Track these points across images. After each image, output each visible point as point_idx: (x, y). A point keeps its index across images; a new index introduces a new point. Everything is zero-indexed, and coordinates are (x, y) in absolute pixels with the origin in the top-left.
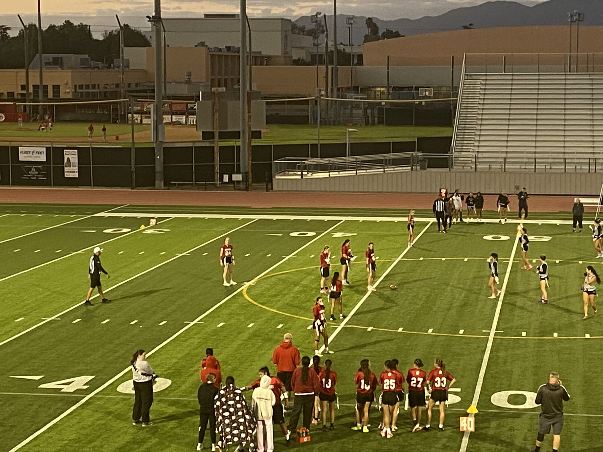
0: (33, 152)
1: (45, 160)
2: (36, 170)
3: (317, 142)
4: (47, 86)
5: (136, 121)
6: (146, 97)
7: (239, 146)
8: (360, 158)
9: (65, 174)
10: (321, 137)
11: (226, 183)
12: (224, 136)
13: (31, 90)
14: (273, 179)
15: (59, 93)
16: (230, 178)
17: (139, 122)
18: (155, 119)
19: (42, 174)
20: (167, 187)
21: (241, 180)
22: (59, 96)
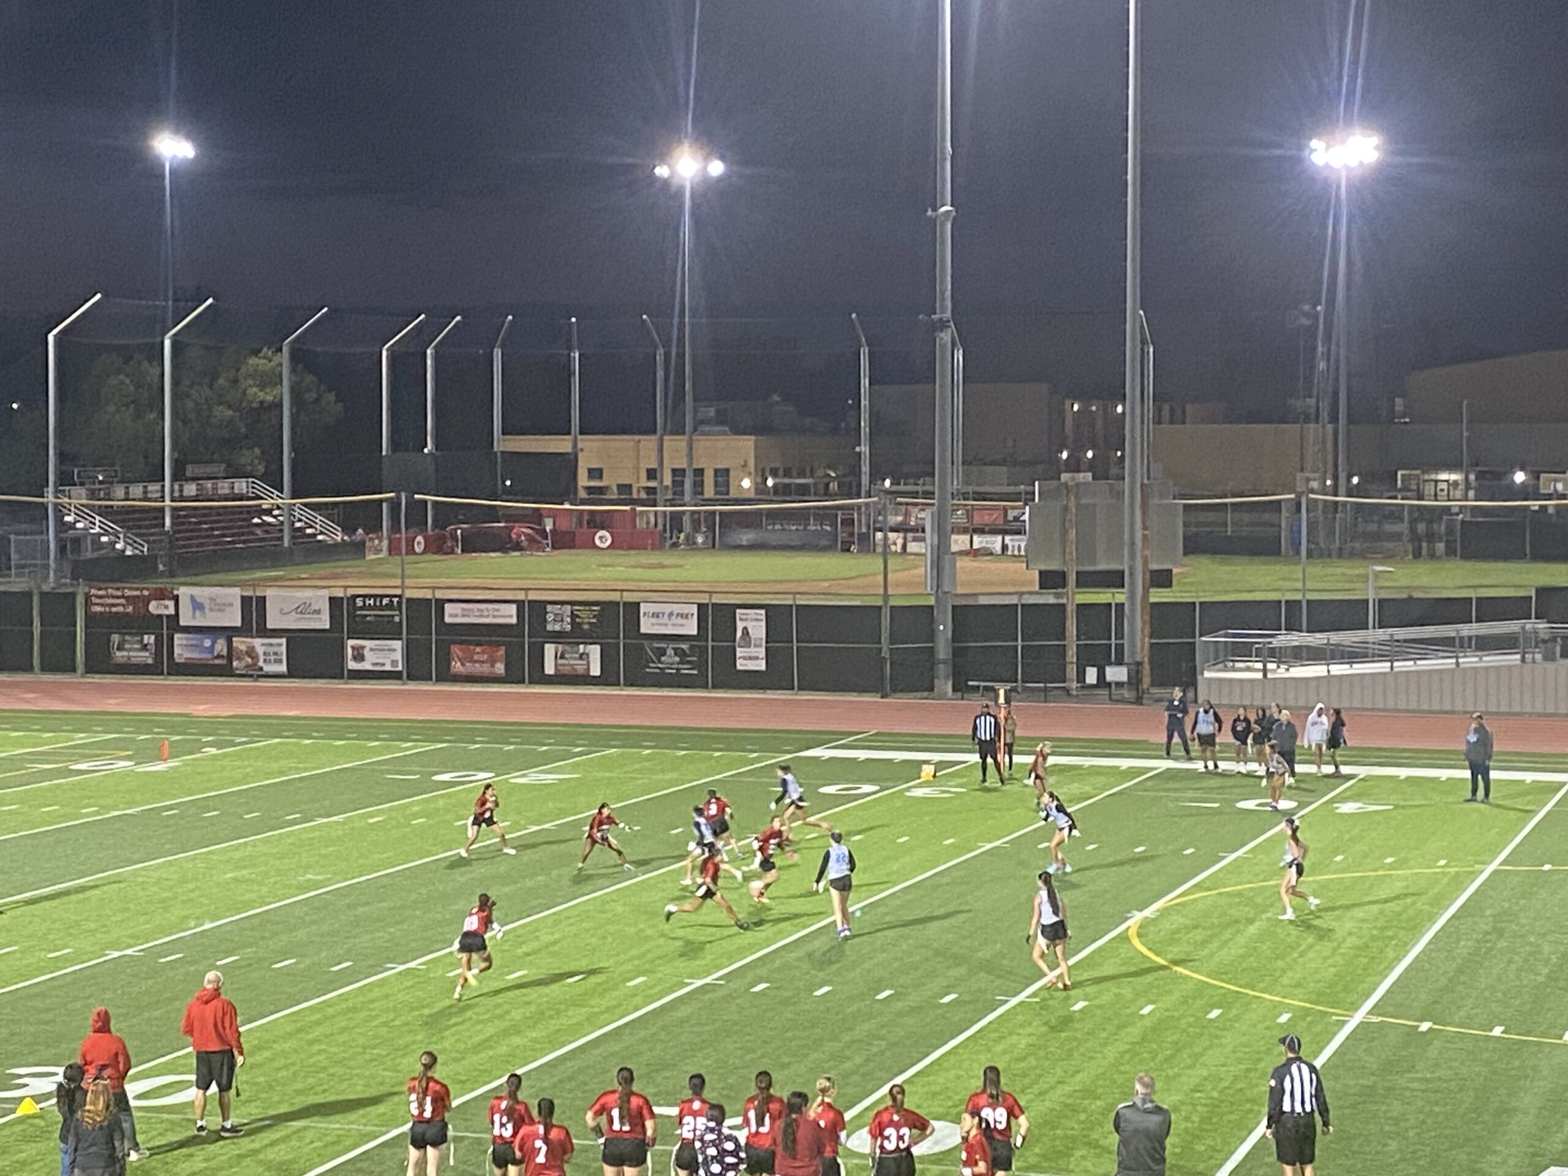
0: (671, 614)
1: (695, 632)
2: (676, 654)
3: (1298, 596)
4: (702, 470)
5: (893, 548)
6: (915, 494)
7: (1123, 604)
8: (1401, 633)
9: (738, 662)
10: (1309, 585)
11: (1092, 686)
12: (1086, 580)
13: (668, 480)
14: (1199, 677)
15: (728, 486)
16: (1101, 675)
17: (899, 549)
18: (936, 542)
19: (689, 662)
20: (959, 694)
21: (1125, 679)
22: (728, 494)
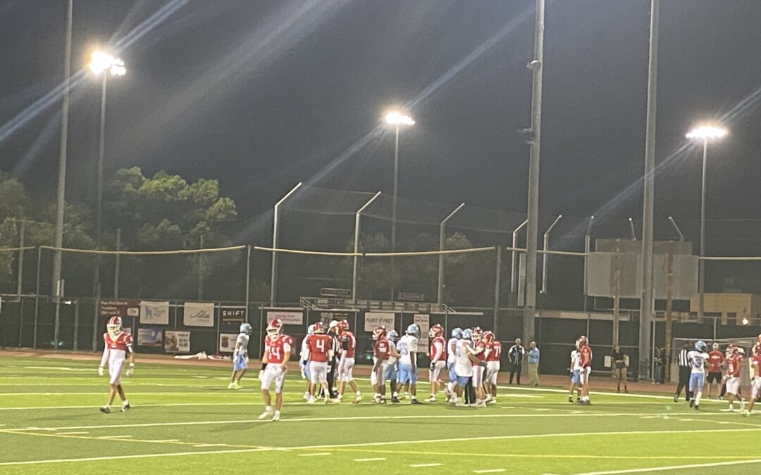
0: (381, 320)
11: (608, 368)
